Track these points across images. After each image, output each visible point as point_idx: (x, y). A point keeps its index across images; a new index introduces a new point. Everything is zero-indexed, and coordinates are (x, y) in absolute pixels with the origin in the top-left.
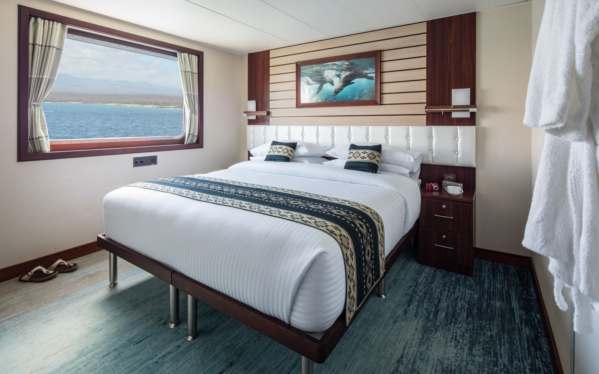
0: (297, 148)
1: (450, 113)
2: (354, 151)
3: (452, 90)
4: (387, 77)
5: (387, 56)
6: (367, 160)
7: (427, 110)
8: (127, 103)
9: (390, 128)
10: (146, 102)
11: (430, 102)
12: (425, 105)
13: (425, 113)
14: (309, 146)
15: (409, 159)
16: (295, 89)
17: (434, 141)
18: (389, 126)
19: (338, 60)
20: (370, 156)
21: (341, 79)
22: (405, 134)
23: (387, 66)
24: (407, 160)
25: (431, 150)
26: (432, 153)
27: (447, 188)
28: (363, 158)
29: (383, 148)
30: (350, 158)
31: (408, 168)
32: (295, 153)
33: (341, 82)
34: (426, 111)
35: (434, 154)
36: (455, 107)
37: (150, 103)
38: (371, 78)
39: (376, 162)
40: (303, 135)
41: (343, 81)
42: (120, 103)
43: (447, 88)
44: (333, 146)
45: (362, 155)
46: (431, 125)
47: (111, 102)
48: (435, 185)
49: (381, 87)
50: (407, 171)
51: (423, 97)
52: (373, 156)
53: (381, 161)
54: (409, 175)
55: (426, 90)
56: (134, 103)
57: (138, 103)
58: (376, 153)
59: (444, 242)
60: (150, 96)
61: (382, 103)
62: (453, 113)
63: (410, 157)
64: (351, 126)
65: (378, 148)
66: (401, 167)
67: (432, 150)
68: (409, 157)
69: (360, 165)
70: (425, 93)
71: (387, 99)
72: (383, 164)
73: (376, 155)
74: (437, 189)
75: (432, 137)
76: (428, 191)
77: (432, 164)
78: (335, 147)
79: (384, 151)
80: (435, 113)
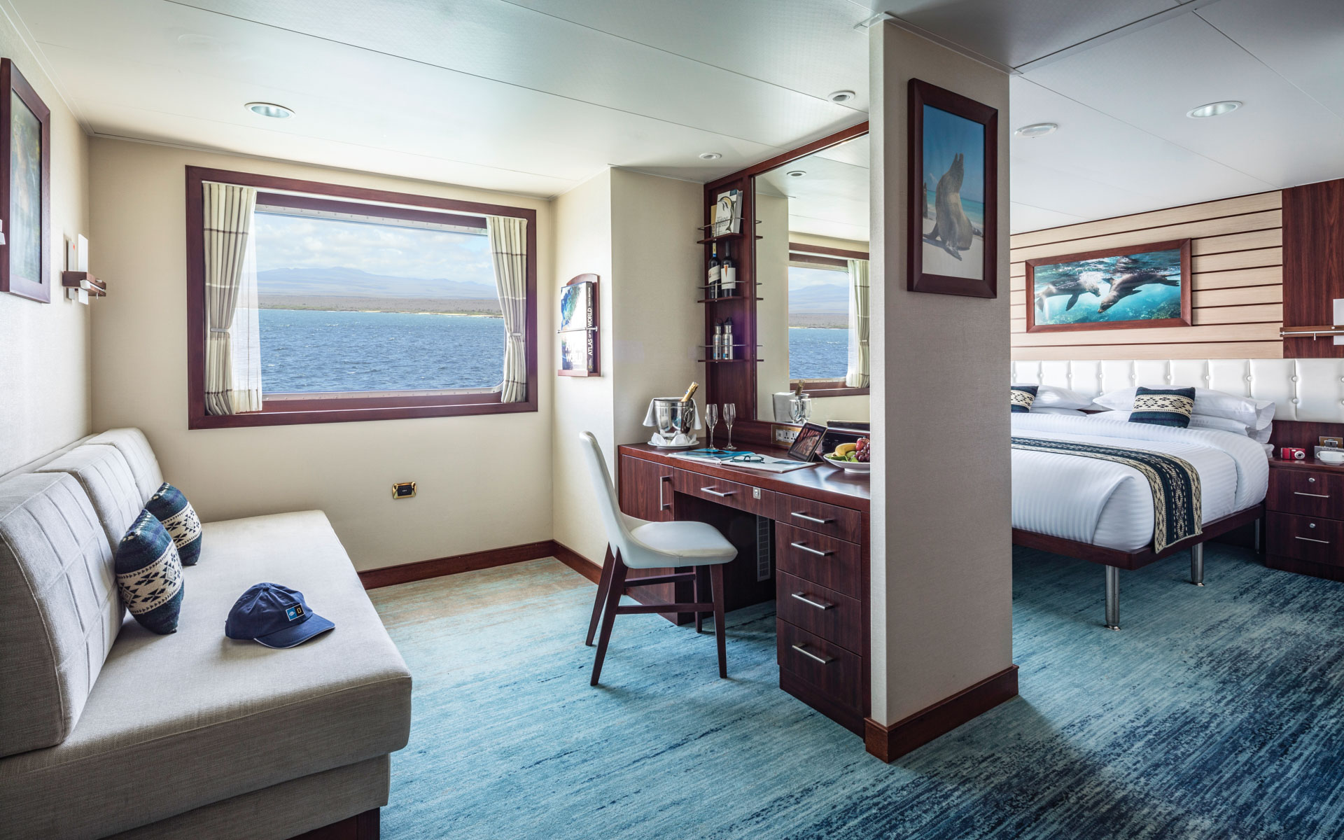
0: (1037, 395)
1: (1330, 338)
2: (1146, 397)
3: (1334, 300)
4: (1203, 281)
5: (1203, 247)
6: (1170, 409)
7: (1284, 333)
8: (446, 312)
9: (1212, 364)
10: (474, 311)
11: (1291, 319)
12: (1281, 325)
13: (1282, 338)
14: (1057, 391)
15: (1247, 409)
16: (1025, 302)
17: (1298, 384)
18: (1209, 360)
19: (1108, 256)
20: (1175, 404)
21: (1114, 286)
22: (1241, 371)
23: (1203, 264)
24: (1243, 410)
25: (1293, 398)
26: (1296, 403)
27: (1319, 455)
28: (1163, 406)
29: (1197, 393)
30: (1138, 407)
31: (1244, 423)
32: (1036, 401)
33: (1115, 290)
34: (1281, 336)
35: (1299, 405)
36: (1338, 328)
37: (480, 312)
38: (1174, 283)
39: (1187, 412)
40: (1041, 375)
41: (1118, 289)
42: (437, 311)
43: (1324, 297)
44: (1099, 393)
45: (1160, 403)
46: (1294, 358)
47: (424, 311)
48: (1297, 450)
49: (1194, 298)
50: (1243, 427)
51: (1278, 313)
52: (1180, 404)
53: (1194, 412)
54: (1246, 433)
55: (1282, 301)
56: (458, 312)
57: (462, 311)
58: (1185, 400)
59: (1313, 533)
60: (480, 301)
61: (1194, 324)
62: (1335, 337)
63: (1248, 405)
64: (1135, 361)
65: (1190, 393)
66: (1230, 421)
67: (1296, 398)
68: (1245, 406)
69: (1157, 417)
70: (1282, 305)
71: (1203, 317)
72: (1198, 416)
73: (1185, 403)
74: (1303, 457)
75: (1295, 376)
76: (1284, 459)
77: (1296, 420)
78: (1103, 395)
79: (1199, 397)
80: (1302, 337)
